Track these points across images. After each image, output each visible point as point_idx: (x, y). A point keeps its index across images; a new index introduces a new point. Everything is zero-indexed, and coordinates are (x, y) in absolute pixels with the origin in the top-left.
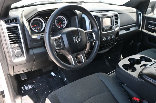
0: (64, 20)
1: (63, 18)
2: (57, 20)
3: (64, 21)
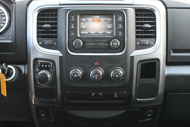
1: (1, 10)
3: (4, 18)
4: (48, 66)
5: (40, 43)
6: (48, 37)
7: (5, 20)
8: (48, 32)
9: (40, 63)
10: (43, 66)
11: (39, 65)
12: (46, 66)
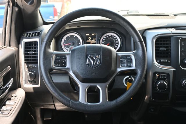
0: (116, 39)
1: (115, 37)
2: (104, 40)
3: (117, 42)
4: (164, 77)
5: (158, 61)
6: (164, 57)
7: (118, 43)
8: (164, 53)
9: (158, 75)
10: (160, 77)
11: (158, 77)
12: (163, 77)
